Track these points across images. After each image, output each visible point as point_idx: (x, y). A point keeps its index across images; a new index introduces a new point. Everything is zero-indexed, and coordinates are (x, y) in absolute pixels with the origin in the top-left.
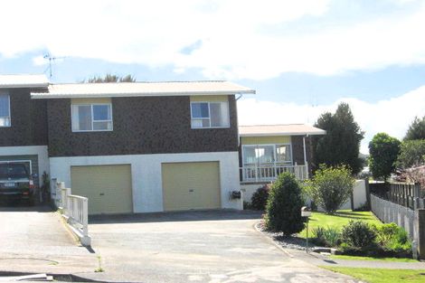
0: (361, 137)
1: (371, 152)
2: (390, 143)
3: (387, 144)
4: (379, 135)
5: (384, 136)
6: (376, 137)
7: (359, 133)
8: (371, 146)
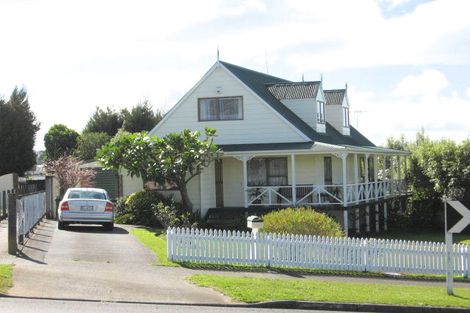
0: (37, 128)
1: (46, 146)
2: (67, 136)
3: (63, 136)
4: (56, 126)
5: (61, 128)
6: (52, 129)
7: (34, 123)
8: (47, 139)
